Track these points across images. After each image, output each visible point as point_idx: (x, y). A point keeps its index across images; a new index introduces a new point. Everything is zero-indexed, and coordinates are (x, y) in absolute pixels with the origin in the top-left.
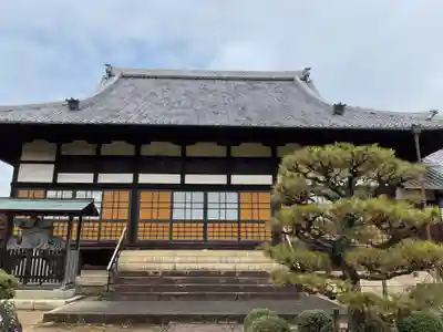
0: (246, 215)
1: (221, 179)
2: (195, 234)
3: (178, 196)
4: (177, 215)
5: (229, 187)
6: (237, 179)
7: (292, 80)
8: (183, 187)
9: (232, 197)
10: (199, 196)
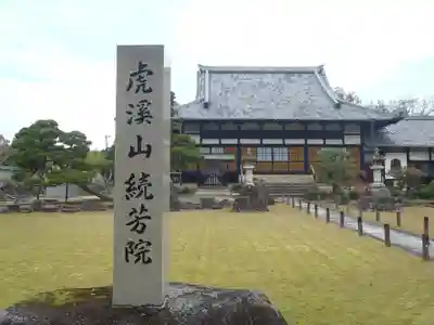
0: (293, 158)
1: (280, 142)
2: (269, 169)
3: (259, 149)
4: (259, 159)
5: (284, 145)
6: (288, 142)
7: (313, 73)
8: (261, 145)
9: (285, 150)
10: (269, 150)
